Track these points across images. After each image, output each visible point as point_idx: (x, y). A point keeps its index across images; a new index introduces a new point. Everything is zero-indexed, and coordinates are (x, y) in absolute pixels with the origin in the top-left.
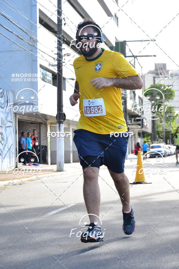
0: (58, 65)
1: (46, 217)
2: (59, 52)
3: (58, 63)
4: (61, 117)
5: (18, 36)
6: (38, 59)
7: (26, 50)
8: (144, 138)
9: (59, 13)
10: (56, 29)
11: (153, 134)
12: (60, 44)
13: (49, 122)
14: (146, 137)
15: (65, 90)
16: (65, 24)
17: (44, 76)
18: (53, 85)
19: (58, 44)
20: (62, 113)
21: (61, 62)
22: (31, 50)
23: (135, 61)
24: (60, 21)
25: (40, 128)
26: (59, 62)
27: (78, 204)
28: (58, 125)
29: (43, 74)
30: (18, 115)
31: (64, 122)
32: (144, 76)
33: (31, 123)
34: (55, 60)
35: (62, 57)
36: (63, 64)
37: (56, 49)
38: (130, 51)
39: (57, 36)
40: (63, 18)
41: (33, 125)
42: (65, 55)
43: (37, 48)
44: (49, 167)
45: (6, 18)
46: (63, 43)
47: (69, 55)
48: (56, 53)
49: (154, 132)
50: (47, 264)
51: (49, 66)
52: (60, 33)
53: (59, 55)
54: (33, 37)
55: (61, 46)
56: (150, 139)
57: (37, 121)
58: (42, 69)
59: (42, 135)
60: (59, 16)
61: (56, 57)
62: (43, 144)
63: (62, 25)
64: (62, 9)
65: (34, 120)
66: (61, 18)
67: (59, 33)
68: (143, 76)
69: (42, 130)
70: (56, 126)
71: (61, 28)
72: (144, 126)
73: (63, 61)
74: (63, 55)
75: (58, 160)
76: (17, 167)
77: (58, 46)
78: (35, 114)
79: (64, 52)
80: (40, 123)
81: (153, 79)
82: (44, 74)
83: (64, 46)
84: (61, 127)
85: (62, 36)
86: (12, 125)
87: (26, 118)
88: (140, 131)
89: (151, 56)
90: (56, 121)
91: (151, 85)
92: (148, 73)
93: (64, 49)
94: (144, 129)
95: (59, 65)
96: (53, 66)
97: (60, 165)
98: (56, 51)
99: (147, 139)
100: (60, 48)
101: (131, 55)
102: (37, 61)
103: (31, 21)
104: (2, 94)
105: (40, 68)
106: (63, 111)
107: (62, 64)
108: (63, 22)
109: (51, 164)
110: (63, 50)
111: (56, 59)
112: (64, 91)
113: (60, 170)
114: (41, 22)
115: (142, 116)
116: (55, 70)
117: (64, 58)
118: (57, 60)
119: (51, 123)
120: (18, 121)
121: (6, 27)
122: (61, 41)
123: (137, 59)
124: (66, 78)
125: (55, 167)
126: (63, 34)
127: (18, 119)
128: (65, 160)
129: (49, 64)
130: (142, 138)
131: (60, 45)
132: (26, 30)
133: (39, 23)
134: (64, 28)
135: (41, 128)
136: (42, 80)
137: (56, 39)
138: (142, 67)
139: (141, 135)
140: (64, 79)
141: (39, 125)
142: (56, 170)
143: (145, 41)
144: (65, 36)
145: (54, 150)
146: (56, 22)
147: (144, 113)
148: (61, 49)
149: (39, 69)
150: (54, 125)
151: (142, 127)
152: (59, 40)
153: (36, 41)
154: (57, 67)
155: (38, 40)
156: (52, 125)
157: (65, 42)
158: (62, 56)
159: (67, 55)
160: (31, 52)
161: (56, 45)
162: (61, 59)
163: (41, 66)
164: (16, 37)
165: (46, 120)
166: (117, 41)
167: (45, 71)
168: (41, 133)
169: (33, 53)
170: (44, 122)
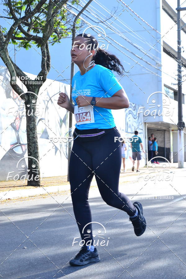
1: (172, 204)
2: (179, 73)
4: (181, 126)
5: (146, 62)
6: (162, 80)
7: (153, 73)
9: (179, 43)
10: (176, 56)
12: (179, 67)
13: (171, 129)
15: (184, 103)
16: (183, 51)
17: (167, 93)
18: (175, 100)
20: (182, 122)
21: (181, 81)
22: (157, 73)
24: (179, 49)
25: (164, 134)
26: (179, 81)
28: (179, 131)
29: (166, 91)
30: (147, 124)
31: (183, 129)
33: (158, 130)
36: (182, 83)
37: (177, 71)
39: (177, 61)
40: (182, 47)
41: (159, 132)
42: (184, 76)
43: (161, 71)
44: (172, 164)
45: (137, 48)
46: (182, 67)
48: (177, 74)
50: (175, 240)
51: (171, 85)
52: (180, 59)
53: (179, 76)
54: (158, 62)
57: (162, 129)
58: (166, 88)
59: (166, 140)
60: (179, 45)
61: (177, 77)
62: (167, 146)
63: (181, 52)
64: (181, 40)
65: (159, 128)
66: (180, 47)
67: (178, 58)
69: (166, 136)
70: (177, 133)
71: (180, 54)
73: (182, 80)
74: (182, 76)
75: (179, 159)
76: (146, 165)
77: (178, 69)
78: (160, 123)
79: (183, 74)
80: (165, 130)
83: (183, 69)
84: (181, 133)
85: (181, 61)
86: (142, 132)
87: (153, 126)
90: (177, 128)
95: (179, 84)
96: (174, 84)
97: (181, 163)
98: (177, 73)
100: (180, 70)
102: (161, 81)
103: (156, 50)
104: (135, 108)
106: (182, 120)
108: (182, 50)
109: (174, 162)
110: (182, 72)
111: (177, 79)
112: (183, 105)
114: (165, 50)
116: (176, 88)
117: (183, 78)
119: (173, 130)
120: (148, 129)
121: (137, 56)
122: (180, 65)
124: (185, 94)
125: (177, 165)
126: (182, 59)
127: (147, 127)
128: (185, 159)
129: (172, 83)
132: (153, 57)
133: (164, 51)
134: (183, 54)
135: (166, 134)
137: (176, 63)
140: (183, 95)
142: (178, 167)
144: (183, 61)
145: (176, 151)
146: (177, 50)
150: (175, 132)
152: (179, 64)
153: (160, 66)
154: (177, 85)
155: (162, 64)
156: (174, 132)
157: (184, 66)
160: (157, 75)
161: (177, 68)
162: (180, 79)
163: (165, 86)
164: (145, 63)
165: (170, 127)
167: (168, 89)
168: (166, 138)
169: (158, 75)
170: (167, 129)
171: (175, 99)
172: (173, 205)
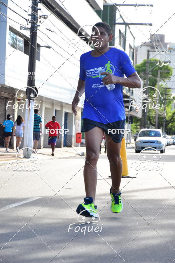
0: (31, 28)
1: (4, 211)
2: (34, 13)
3: (31, 26)
6: (8, 20)
8: (132, 123)
11: (143, 119)
12: (35, 3)
14: (135, 123)
15: (39, 60)
17: (14, 42)
19: (32, 3)
21: (36, 25)
23: (126, 30)
25: (6, 104)
26: (33, 25)
27: (44, 197)
29: (13, 38)
32: (137, 48)
34: (28, 23)
35: (37, 20)
36: (38, 28)
37: (30, 9)
38: (121, 16)
42: (41, 17)
43: (6, 7)
46: (39, 2)
47: (45, 17)
48: (30, 14)
49: (144, 117)
51: (21, 29)
53: (33, 17)
55: (37, 5)
56: (139, 126)
57: (3, 96)
58: (12, 33)
61: (29, 18)
68: (135, 48)
72: (132, 109)
73: (38, 24)
75: (25, 143)
77: (32, 6)
79: (40, 13)
80: (6, 98)
81: (147, 53)
82: (15, 40)
83: (40, 6)
88: (128, 115)
89: (146, 24)
91: (144, 60)
92: (141, 45)
93: (40, 9)
94: (132, 113)
95: (33, 29)
96: (25, 29)
97: (27, 151)
98: (30, 12)
99: (135, 125)
100: (35, 8)
101: (122, 22)
102: (6, 22)
105: (10, 31)
106: (34, 85)
107: (36, 27)
110: (39, 11)
111: (30, 20)
112: (37, 61)
113: (27, 156)
115: (131, 97)
116: (28, 34)
117: (39, 20)
118: (31, 23)
123: (129, 28)
124: (41, 45)
129: (21, 27)
130: (129, 123)
131: (35, 5)
136: (11, 45)
138: (134, 38)
139: (129, 120)
140: (39, 46)
141: (4, 101)
143: (140, 5)
147: (134, 93)
148: (37, 9)
149: (8, 31)
151: (131, 110)
154: (30, 31)
157: (41, 1)
158: (38, 18)
159: (43, 17)
161: (30, 4)
162: (35, 22)
163: (11, 29)
165: (14, 95)
166: (106, 4)
167: (16, 36)
170: (11, 97)
171: (25, 52)
172: (4, 213)
